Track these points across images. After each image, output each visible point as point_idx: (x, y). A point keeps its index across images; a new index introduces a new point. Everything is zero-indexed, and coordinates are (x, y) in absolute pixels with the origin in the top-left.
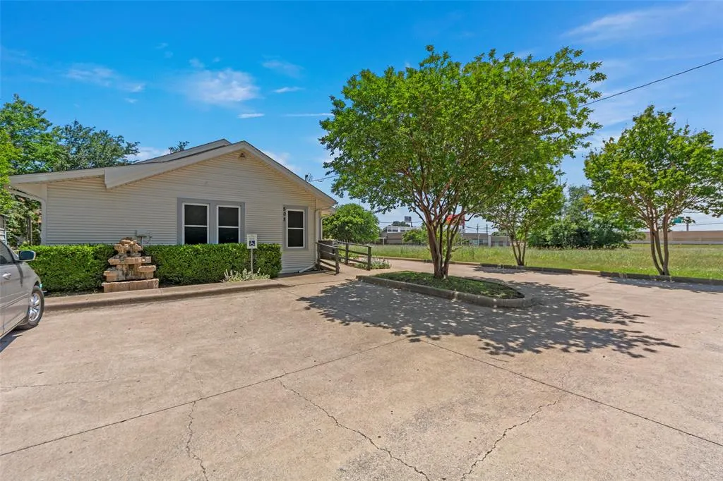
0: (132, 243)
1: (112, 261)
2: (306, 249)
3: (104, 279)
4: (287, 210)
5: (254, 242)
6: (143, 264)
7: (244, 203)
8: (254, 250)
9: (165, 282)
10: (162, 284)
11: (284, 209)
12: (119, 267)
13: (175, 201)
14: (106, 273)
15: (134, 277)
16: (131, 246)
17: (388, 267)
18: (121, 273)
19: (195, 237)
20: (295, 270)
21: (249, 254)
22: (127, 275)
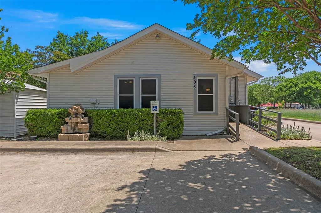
0: (77, 107)
1: (67, 119)
2: (216, 114)
3: (60, 131)
4: (197, 79)
5: (156, 107)
6: (82, 123)
7: (160, 75)
8: (157, 114)
9: (94, 136)
10: (91, 138)
11: (194, 77)
12: (69, 124)
13: (112, 78)
14: (62, 128)
15: (78, 131)
16: (76, 109)
17: (309, 138)
18: (69, 128)
19: (126, 103)
20: (204, 133)
21: (153, 118)
22: (74, 129)
